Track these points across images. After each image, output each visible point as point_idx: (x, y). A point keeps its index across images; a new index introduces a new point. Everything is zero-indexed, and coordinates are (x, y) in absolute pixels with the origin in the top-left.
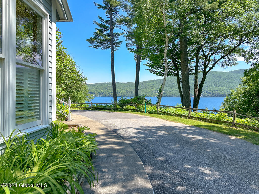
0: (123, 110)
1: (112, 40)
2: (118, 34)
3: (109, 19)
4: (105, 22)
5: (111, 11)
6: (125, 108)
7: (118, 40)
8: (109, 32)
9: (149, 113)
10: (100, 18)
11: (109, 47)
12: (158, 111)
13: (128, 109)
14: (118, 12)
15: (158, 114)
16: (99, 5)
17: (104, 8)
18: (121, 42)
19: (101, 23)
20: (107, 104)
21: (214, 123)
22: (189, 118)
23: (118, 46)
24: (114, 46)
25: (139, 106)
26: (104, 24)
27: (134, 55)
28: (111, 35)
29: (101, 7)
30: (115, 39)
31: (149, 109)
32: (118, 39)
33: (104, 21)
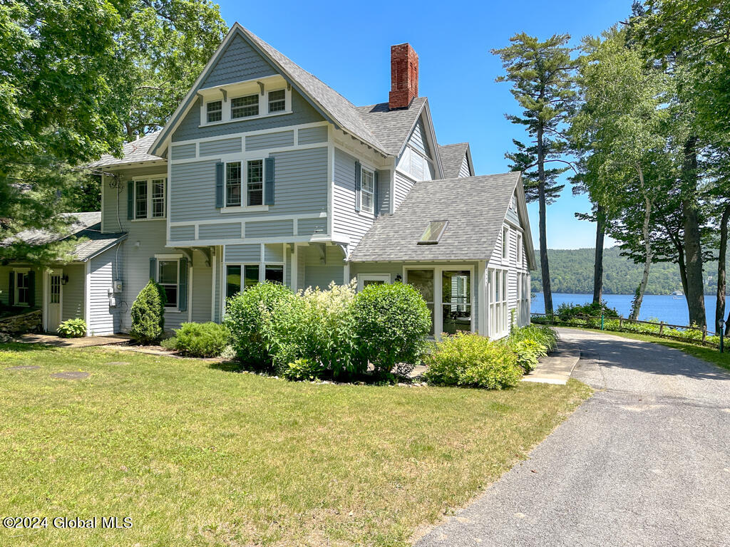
0: (566, 326)
1: (540, 186)
2: (555, 171)
3: (537, 144)
4: (529, 150)
5: (539, 126)
6: (569, 321)
7: (555, 183)
8: (535, 169)
9: (608, 330)
10: (517, 143)
11: (536, 197)
12: (620, 327)
13: (575, 324)
14: (555, 125)
15: (621, 331)
16: (516, 118)
17: (525, 122)
18: (563, 186)
19: (518, 152)
20: (537, 314)
21: (687, 342)
22: (661, 337)
23: (555, 196)
24: (545, 194)
25: (594, 319)
26: (526, 153)
27: (592, 206)
28: (542, 174)
29: (518, 121)
30: (548, 181)
31: (609, 323)
32: (555, 180)
33: (524, 149)
